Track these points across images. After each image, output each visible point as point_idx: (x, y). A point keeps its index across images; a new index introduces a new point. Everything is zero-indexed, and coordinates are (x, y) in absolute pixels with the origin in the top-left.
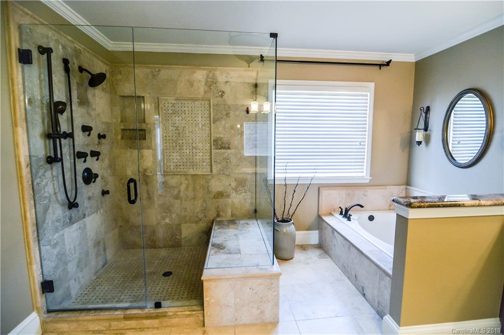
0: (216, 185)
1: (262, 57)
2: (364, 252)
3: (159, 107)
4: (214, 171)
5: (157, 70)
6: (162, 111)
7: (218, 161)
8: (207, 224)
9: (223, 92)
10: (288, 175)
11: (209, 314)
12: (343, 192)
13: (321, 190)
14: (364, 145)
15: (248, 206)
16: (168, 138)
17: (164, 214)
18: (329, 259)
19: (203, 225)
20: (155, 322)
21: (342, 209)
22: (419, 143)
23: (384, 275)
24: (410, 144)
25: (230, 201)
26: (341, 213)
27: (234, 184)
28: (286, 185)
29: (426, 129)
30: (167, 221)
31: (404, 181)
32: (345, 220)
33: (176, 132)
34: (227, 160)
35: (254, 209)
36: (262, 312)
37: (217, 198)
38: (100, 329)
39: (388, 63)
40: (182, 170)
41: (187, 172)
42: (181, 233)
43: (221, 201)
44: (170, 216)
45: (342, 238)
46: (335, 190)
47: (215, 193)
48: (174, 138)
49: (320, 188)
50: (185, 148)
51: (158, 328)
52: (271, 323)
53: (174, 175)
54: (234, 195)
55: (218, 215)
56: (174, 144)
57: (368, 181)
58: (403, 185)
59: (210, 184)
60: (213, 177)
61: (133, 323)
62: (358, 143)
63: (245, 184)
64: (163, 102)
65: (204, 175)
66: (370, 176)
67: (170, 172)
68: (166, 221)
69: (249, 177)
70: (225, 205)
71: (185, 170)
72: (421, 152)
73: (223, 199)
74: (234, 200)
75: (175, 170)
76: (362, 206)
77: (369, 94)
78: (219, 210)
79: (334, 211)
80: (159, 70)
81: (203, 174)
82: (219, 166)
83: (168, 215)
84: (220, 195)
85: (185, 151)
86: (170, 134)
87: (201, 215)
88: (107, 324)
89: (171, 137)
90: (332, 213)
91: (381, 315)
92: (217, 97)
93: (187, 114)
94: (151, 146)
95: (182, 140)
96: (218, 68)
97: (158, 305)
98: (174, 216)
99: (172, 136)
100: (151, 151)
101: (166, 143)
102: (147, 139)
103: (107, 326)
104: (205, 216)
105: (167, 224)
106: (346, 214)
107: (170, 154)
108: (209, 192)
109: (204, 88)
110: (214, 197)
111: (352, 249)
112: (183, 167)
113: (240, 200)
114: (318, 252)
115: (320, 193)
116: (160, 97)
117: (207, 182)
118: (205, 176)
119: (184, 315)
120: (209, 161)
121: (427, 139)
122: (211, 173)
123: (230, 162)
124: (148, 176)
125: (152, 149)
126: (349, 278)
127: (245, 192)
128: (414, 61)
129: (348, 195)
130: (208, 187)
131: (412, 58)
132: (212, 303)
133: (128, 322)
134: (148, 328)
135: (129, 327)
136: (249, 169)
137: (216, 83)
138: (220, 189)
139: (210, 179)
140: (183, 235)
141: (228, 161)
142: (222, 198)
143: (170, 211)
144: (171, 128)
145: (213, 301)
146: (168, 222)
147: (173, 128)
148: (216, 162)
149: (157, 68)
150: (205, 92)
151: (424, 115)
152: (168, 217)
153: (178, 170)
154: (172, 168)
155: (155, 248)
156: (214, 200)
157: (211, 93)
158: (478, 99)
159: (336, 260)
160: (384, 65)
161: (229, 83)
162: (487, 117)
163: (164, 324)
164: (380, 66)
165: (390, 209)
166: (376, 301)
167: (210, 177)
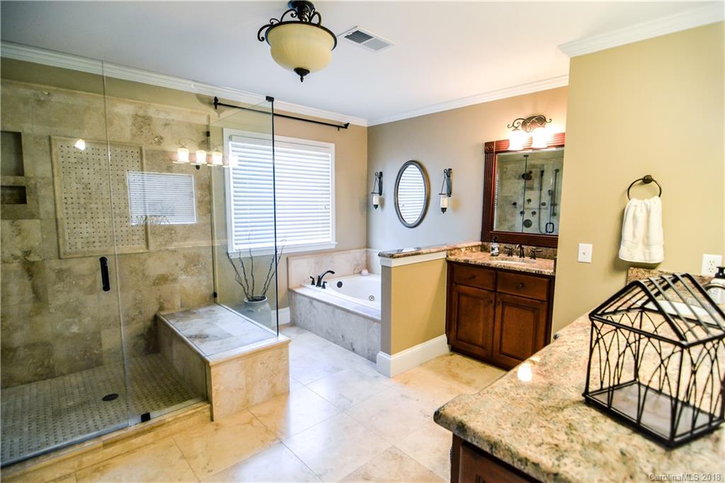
0: (155, 267)
1: (216, 99)
2: (351, 309)
3: (51, 151)
4: (152, 247)
5: (47, 93)
6: (57, 159)
7: (157, 232)
8: (144, 323)
9: (162, 138)
10: (253, 246)
11: (218, 404)
12: (312, 260)
13: (290, 261)
14: (329, 209)
15: (204, 289)
16: (70, 201)
17: (67, 320)
18: (309, 332)
19: (138, 325)
20: (148, 437)
21: (313, 279)
22: (376, 206)
23: (372, 322)
24: (367, 207)
25: (177, 286)
26: (313, 283)
27: (182, 263)
28: (252, 258)
29: (380, 194)
30: (75, 329)
31: (364, 244)
32: (320, 289)
33: (85, 191)
34: (172, 230)
35: (212, 292)
36: (274, 386)
37: (159, 284)
38: (64, 474)
39: (346, 126)
40: (97, 248)
41: (107, 251)
42: (101, 344)
43: (165, 288)
44: (80, 321)
45: (323, 304)
46: (303, 258)
47: (154, 279)
48: (82, 201)
49: (289, 258)
50: (101, 215)
51: (153, 443)
52: (282, 394)
53: (84, 257)
54: (184, 277)
55: (161, 309)
56: (82, 211)
57: (333, 247)
58: (364, 248)
59: (146, 266)
60: (150, 254)
61: (117, 448)
62: (323, 207)
63: (198, 261)
64: (59, 144)
65: (135, 254)
66: (336, 241)
67: (76, 253)
68: (73, 331)
69: (203, 252)
70: (171, 293)
71: (105, 248)
72: (377, 214)
73: (167, 286)
74: (184, 284)
75: (86, 249)
76: (333, 273)
77: (330, 155)
78: (162, 300)
79: (304, 282)
80: (49, 94)
81: (134, 252)
82: (160, 240)
83: (77, 320)
84: (163, 279)
85: (101, 220)
86: (74, 195)
87: (134, 313)
88: (76, 463)
89: (75, 199)
90: (303, 284)
91: (372, 359)
92: (151, 143)
93: (103, 164)
94: (39, 213)
95: (96, 203)
96: (152, 104)
97: (146, 418)
98: (86, 320)
99: (78, 198)
100: (38, 221)
101: (66, 208)
102: (28, 202)
103: (76, 467)
104: (140, 312)
105: (76, 336)
106: (319, 282)
107: (75, 225)
108: (145, 277)
109: (132, 129)
110: (154, 284)
111: (337, 311)
112: (100, 244)
113: (191, 284)
114: (294, 329)
115: (289, 264)
116: (52, 137)
117: (142, 264)
118: (137, 255)
119: (187, 416)
120: (144, 232)
121: (382, 202)
122: (147, 251)
123: (175, 233)
124: (34, 262)
125: (41, 219)
126: (335, 342)
127: (200, 273)
128: (367, 126)
129: (317, 263)
130: (143, 270)
131: (364, 123)
132: (222, 390)
133: (109, 450)
134: (139, 448)
135: (111, 456)
136: (204, 242)
137: (149, 125)
138: (163, 271)
139: (146, 260)
140: (106, 347)
141: (173, 232)
142: (165, 284)
143: (79, 314)
144: (74, 185)
145: (222, 387)
146: (77, 331)
147: (79, 186)
148: (154, 234)
149: (46, 90)
150: (134, 136)
151: (378, 179)
152: (76, 323)
153: (92, 249)
154: (79, 246)
155: (53, 377)
156: (154, 287)
157: (143, 137)
158: (418, 170)
159: (317, 331)
160: (343, 127)
161: (169, 127)
162: (425, 185)
163: (161, 435)
164: (339, 127)
165: (354, 274)
166: (366, 348)
167: (145, 256)
